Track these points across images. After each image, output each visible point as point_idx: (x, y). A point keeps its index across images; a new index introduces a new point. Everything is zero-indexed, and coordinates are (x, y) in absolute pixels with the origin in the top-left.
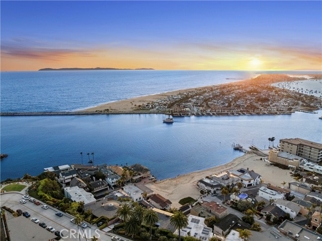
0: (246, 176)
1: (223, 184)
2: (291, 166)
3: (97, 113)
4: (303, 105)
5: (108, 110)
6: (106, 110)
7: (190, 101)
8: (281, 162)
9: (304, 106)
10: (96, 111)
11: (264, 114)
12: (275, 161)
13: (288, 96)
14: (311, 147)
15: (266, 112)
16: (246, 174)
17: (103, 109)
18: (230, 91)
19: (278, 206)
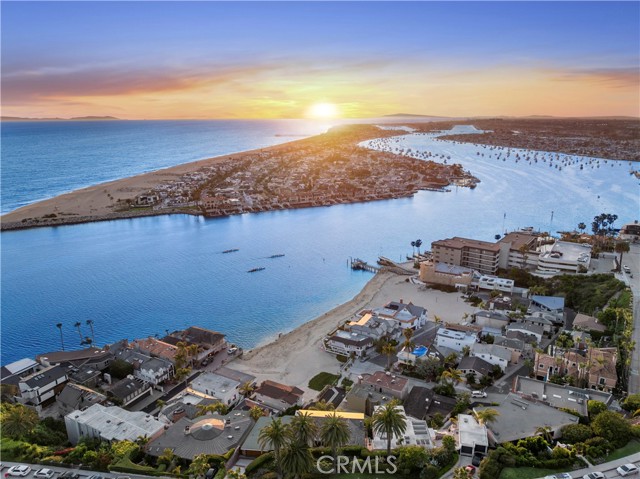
0: (403, 315)
1: (373, 336)
2: (460, 285)
3: (26, 224)
4: (425, 179)
5: (53, 216)
6: (47, 216)
7: (231, 184)
8: (441, 282)
9: (427, 180)
10: (24, 221)
11: (372, 199)
12: (432, 280)
13: (397, 165)
14: (481, 250)
15: (373, 195)
16: (402, 311)
17: (40, 215)
18: (295, 160)
19: (479, 355)
